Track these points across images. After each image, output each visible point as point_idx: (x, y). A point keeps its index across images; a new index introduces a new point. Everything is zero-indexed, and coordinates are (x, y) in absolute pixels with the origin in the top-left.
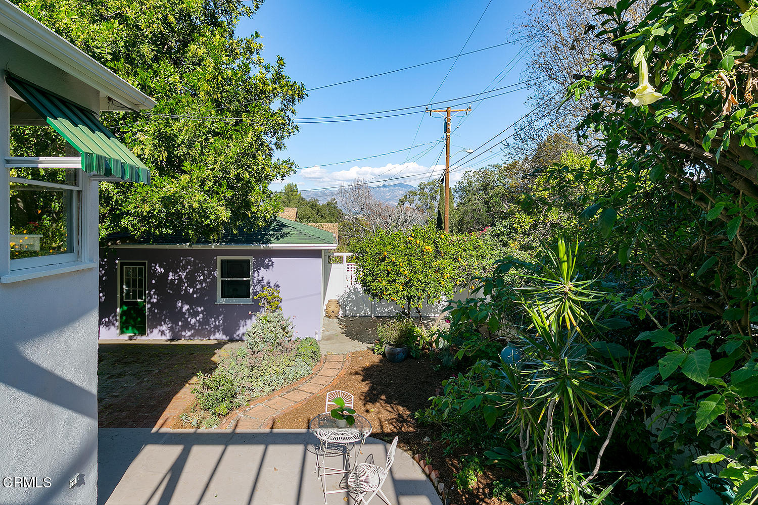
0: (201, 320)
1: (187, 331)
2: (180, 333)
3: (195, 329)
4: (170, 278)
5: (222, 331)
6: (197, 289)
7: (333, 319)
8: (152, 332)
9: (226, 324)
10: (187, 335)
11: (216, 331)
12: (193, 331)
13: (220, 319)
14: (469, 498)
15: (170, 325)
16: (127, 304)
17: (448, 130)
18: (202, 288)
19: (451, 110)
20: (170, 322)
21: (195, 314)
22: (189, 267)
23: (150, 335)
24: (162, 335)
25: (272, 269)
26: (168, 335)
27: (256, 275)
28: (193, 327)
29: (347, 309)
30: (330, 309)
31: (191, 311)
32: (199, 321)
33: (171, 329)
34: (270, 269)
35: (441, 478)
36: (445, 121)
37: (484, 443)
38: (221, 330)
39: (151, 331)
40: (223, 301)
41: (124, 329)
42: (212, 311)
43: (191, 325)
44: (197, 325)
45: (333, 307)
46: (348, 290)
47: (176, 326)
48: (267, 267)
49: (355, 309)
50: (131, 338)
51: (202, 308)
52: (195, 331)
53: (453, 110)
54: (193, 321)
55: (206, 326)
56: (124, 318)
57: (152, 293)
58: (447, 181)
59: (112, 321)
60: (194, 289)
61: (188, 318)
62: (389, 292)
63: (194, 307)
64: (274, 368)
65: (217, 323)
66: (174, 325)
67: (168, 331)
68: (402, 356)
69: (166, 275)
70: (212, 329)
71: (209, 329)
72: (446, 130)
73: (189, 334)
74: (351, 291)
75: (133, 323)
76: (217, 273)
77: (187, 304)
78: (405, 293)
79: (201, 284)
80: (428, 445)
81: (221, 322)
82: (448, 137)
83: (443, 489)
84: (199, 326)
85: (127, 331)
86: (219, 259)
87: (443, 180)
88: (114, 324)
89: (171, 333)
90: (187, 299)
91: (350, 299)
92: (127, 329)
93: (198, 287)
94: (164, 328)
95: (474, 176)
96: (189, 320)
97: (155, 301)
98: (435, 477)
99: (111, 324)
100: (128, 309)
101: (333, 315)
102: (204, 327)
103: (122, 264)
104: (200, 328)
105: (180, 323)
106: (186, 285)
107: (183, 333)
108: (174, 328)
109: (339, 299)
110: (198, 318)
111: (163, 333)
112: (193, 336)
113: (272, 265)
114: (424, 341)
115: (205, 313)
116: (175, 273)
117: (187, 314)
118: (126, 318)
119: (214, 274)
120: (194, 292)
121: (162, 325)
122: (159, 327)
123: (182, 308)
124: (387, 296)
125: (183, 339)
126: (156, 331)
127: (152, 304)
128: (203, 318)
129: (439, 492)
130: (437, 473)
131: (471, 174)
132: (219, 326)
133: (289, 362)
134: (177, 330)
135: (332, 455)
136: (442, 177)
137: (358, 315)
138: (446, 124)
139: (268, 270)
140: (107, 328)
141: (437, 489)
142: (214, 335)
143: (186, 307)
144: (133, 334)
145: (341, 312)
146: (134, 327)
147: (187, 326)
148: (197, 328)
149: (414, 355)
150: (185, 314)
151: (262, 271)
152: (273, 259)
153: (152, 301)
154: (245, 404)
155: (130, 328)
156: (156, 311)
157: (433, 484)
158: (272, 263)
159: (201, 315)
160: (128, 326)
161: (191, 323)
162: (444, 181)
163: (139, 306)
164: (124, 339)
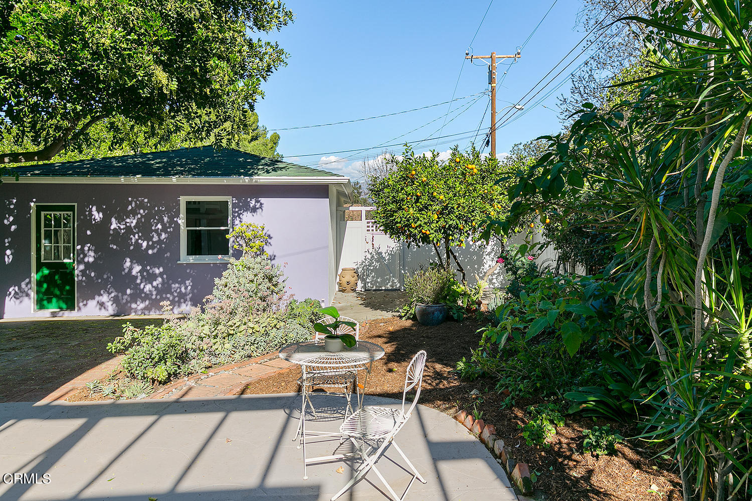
0: (160, 286)
1: (138, 303)
2: (129, 305)
3: (150, 299)
4: (112, 227)
5: (191, 301)
6: (153, 242)
7: (348, 292)
8: (85, 305)
9: (195, 291)
10: (139, 308)
11: (182, 300)
12: (147, 302)
13: (188, 284)
14: (545, 457)
15: (113, 295)
16: (48, 266)
17: (493, 80)
18: (160, 242)
19: (497, 56)
20: (114, 291)
21: (150, 278)
22: (142, 211)
23: (84, 310)
24: (100, 309)
25: (260, 214)
26: (111, 309)
27: (237, 222)
28: (147, 297)
29: (368, 280)
30: (344, 280)
31: (145, 274)
32: (156, 288)
33: (116, 300)
34: (258, 213)
35: (499, 435)
36: (489, 69)
37: (562, 391)
38: (188, 299)
39: (85, 302)
40: (192, 259)
41: (45, 303)
42: (175, 273)
43: (145, 293)
44: (154, 293)
45: (349, 277)
46: (369, 256)
47: (122, 296)
48: (254, 210)
49: (379, 280)
50: (54, 314)
51: (161, 269)
52: (151, 302)
53: (499, 56)
54: (148, 287)
55: (166, 294)
56: (45, 286)
57: (86, 248)
58: (493, 146)
59: (26, 290)
60: (148, 243)
61: (140, 284)
62: (419, 223)
63: (148, 268)
64: (251, 324)
65: (183, 290)
66: (120, 295)
67: (111, 303)
68: (438, 315)
69: (106, 221)
70: (177, 299)
71: (171, 298)
72: (491, 80)
73: (142, 306)
74: (373, 256)
75: (58, 293)
76: (182, 221)
77: (139, 263)
78: (442, 223)
79: (159, 235)
80: (477, 398)
81: (189, 288)
82: (493, 89)
83: (502, 448)
84: (156, 295)
85: (50, 305)
86: (183, 200)
87: (488, 141)
88: (28, 295)
89: (114, 305)
90: (139, 256)
91: (372, 268)
92: (49, 301)
93: (154, 240)
94: (105, 298)
95: (525, 149)
96: (142, 286)
97: (91, 260)
98: (488, 435)
99: (24, 295)
100: (49, 273)
101: (348, 287)
102: (164, 296)
103: (39, 209)
104: (158, 297)
105: (129, 291)
106: (137, 236)
107: (134, 306)
108: (120, 298)
109: (358, 268)
110: (155, 284)
111: (102, 305)
112: (148, 309)
113: (261, 208)
114: (468, 300)
115: (165, 276)
116: (120, 220)
117: (140, 278)
118: (48, 286)
119: (177, 221)
120: (148, 247)
121: (102, 295)
122: (97, 298)
123: (131, 269)
124: (416, 228)
125: (133, 314)
126: (92, 304)
127: (88, 265)
128: (163, 283)
129: (496, 455)
130: (492, 429)
131: (521, 147)
132: (186, 294)
133: (275, 322)
134: (124, 301)
135: (327, 420)
136: (487, 139)
137: (383, 288)
138: (491, 73)
139: (255, 214)
140: (18, 301)
141: (492, 451)
142: (179, 306)
143: (137, 269)
144: (59, 310)
145: (360, 285)
146: (59, 298)
147: (138, 295)
148: (154, 297)
149: (455, 316)
150: (136, 277)
151: (247, 217)
152: (262, 200)
153: (86, 260)
154: (200, 371)
155: (54, 300)
156: (93, 274)
157: (487, 446)
158: (261, 204)
159: (160, 279)
160: (51, 298)
161: (145, 290)
162: (490, 143)
163: (67, 268)
164: (45, 315)
